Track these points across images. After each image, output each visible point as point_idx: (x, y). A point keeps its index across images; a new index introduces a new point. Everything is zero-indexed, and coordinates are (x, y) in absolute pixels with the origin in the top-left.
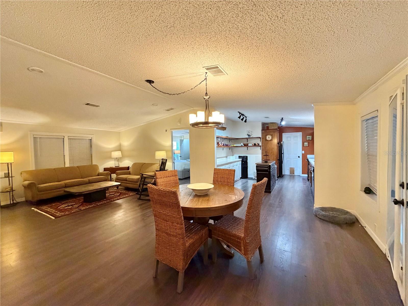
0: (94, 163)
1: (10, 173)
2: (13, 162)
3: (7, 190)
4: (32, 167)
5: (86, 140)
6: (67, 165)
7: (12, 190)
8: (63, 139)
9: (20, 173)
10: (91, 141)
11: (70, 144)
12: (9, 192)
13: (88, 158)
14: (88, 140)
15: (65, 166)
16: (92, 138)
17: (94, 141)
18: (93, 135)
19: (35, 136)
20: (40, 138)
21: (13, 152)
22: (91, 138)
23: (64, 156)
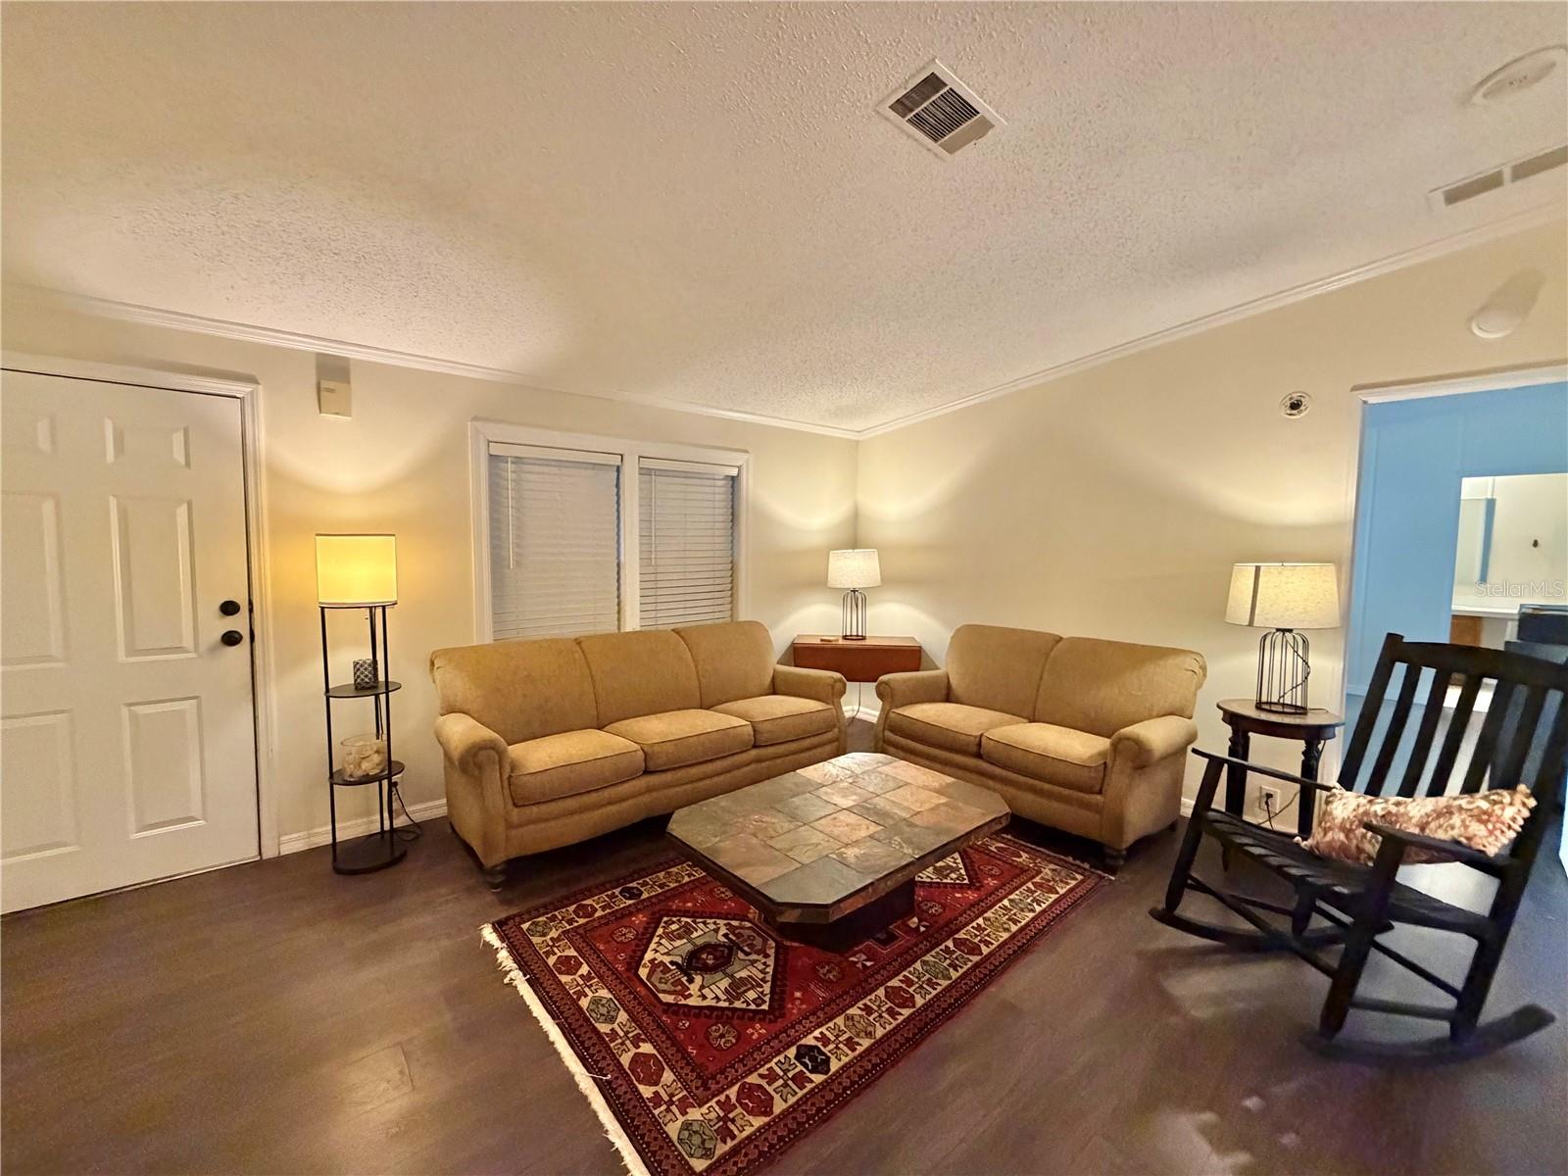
0: (744, 615)
1: (379, 663)
2: (394, 599)
3: (365, 765)
4: (481, 634)
5: (711, 482)
6: (632, 623)
7: (391, 768)
8: (618, 469)
9: (429, 663)
10: (733, 487)
11: (647, 501)
12: (378, 778)
13: (718, 581)
14: (723, 482)
15: (619, 629)
16: (739, 467)
17: (749, 486)
18: (745, 456)
19: (495, 450)
20: (518, 460)
21: (393, 538)
22: (734, 472)
23: (619, 565)
